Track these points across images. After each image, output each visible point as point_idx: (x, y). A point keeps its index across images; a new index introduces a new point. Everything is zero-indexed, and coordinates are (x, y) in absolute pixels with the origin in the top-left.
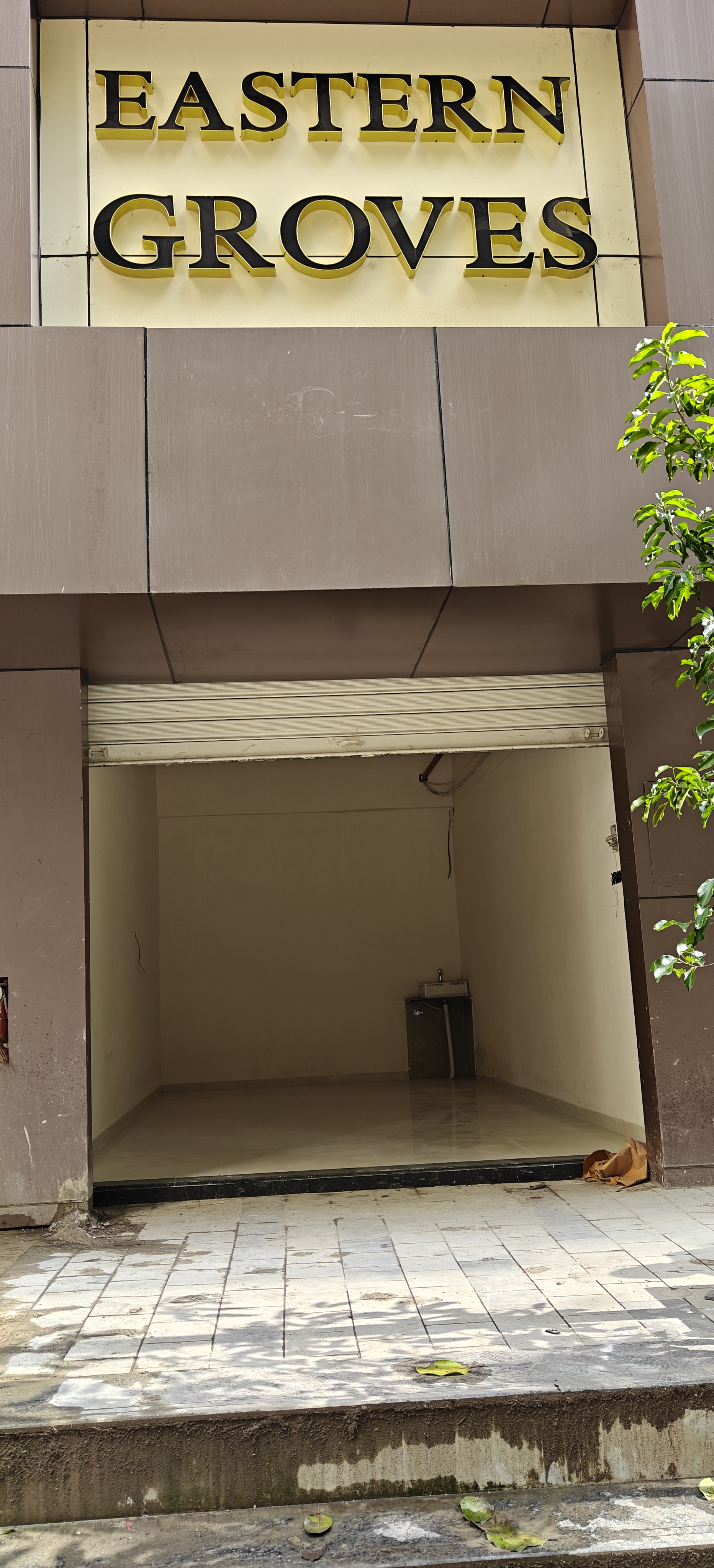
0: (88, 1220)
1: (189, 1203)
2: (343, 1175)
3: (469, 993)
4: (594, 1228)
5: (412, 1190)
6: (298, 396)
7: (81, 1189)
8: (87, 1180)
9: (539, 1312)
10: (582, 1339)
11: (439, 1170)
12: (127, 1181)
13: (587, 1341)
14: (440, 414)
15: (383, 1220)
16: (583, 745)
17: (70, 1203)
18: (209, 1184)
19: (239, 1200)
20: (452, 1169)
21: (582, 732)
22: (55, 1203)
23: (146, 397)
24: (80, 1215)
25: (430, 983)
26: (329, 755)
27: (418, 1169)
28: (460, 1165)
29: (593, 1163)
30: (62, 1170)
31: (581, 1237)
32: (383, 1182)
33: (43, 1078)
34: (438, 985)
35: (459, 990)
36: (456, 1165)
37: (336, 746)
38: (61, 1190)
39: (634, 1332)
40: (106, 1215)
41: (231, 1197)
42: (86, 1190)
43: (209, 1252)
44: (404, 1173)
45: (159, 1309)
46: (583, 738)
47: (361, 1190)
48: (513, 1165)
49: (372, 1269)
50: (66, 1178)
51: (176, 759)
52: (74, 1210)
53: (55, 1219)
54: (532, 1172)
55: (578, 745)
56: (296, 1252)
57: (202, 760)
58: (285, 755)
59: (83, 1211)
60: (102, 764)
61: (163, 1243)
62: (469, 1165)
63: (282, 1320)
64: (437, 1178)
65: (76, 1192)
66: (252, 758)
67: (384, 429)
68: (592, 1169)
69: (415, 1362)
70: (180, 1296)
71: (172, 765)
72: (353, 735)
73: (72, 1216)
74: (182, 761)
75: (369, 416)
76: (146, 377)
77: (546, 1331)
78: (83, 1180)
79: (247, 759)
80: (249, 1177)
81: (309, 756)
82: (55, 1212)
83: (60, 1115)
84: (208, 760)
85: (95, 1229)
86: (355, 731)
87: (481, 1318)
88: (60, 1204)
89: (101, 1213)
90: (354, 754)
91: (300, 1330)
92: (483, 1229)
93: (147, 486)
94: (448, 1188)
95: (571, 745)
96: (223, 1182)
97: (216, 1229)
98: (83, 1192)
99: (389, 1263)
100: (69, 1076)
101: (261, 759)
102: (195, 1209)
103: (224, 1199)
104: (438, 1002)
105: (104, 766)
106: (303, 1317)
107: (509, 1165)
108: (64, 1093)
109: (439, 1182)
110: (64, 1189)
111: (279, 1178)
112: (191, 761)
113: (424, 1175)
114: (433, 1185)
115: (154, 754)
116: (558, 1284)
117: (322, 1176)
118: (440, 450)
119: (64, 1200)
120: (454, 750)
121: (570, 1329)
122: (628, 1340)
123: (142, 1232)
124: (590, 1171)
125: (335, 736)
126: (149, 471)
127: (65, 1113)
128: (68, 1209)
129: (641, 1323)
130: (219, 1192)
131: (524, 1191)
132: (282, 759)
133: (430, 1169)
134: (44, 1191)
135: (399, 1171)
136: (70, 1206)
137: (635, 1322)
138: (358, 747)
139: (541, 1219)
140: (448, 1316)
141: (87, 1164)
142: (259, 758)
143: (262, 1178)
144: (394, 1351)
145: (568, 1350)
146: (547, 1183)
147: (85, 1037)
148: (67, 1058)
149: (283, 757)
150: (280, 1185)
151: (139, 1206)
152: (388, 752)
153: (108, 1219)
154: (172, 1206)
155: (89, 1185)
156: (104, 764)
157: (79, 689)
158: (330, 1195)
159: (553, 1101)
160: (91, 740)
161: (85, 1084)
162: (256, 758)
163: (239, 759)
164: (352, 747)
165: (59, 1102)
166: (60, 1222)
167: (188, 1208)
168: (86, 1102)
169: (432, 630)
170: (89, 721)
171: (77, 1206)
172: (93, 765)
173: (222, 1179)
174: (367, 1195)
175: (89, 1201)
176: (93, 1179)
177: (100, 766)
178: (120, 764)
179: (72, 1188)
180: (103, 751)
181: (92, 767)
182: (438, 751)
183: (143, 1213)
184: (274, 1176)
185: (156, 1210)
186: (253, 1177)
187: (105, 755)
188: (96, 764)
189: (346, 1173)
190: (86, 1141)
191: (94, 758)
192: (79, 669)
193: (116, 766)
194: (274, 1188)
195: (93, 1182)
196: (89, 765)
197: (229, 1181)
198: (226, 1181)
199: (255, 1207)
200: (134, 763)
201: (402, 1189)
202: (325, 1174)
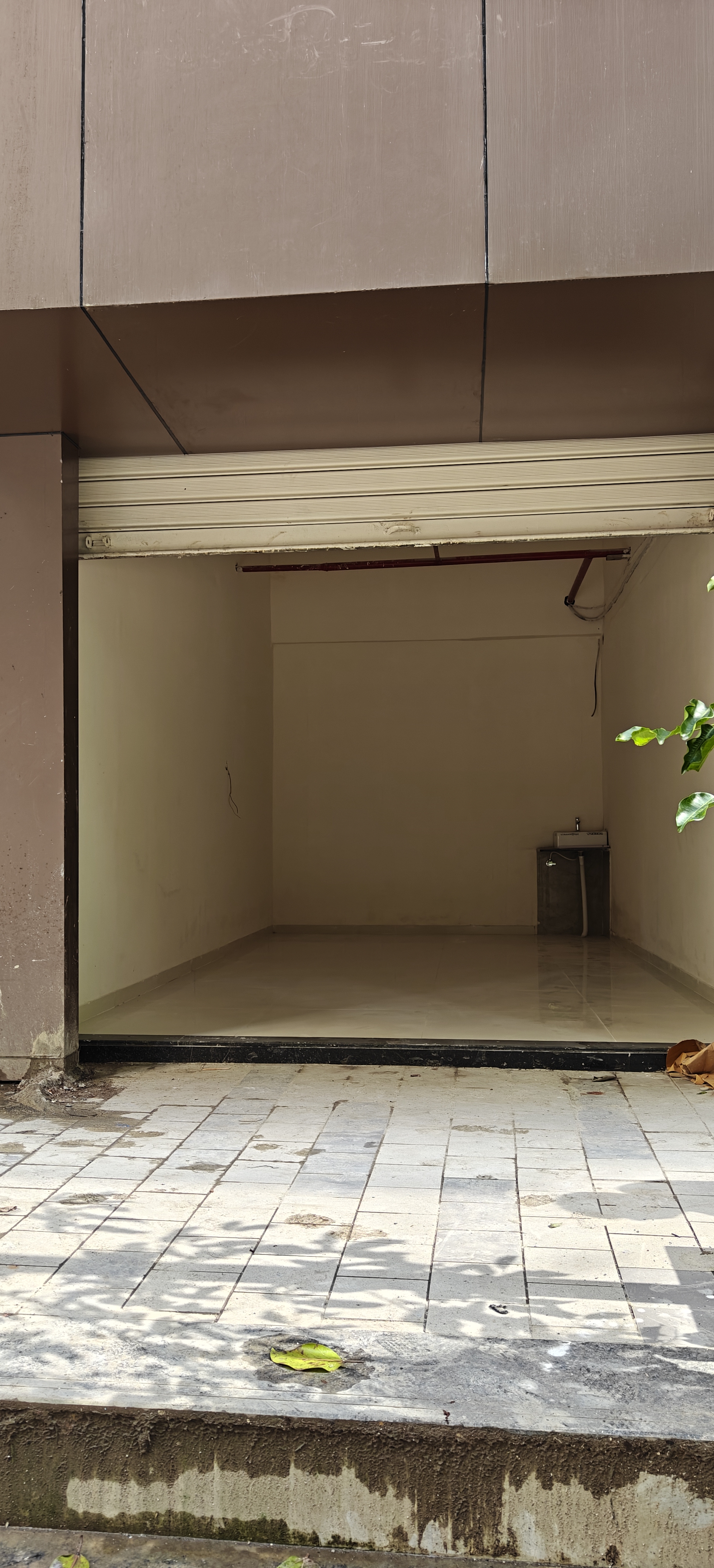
0: (62, 1079)
1: (193, 1066)
2: (372, 1046)
3: (608, 844)
4: (645, 1144)
5: (450, 1070)
6: (286, 20)
7: (57, 1045)
8: (63, 1035)
9: (499, 1271)
10: (532, 1325)
11: (486, 1048)
12: (129, 1036)
13: (538, 1330)
14: (484, 32)
15: (392, 1108)
16: (705, 530)
17: (44, 1058)
18: (217, 1046)
19: (248, 1067)
20: (503, 1049)
21: (705, 513)
22: (28, 1058)
23: (84, 37)
24: (53, 1073)
25: (564, 832)
26: (374, 545)
27: (461, 1045)
28: (512, 1045)
29: (679, 1055)
31: (621, 1156)
32: (417, 1058)
33: (16, 917)
34: (573, 834)
35: (598, 841)
36: (507, 1045)
37: (384, 533)
38: (34, 1044)
39: (613, 1323)
40: (93, 1073)
41: (241, 1062)
42: (63, 1046)
43: (162, 1134)
44: (443, 1049)
45: (39, 1211)
47: (392, 1065)
48: (578, 1049)
49: (332, 1178)
50: (40, 1031)
51: (189, 549)
52: (48, 1067)
53: (27, 1076)
54: (601, 1060)
55: (698, 530)
56: (261, 1143)
57: (219, 551)
58: (319, 544)
59: (58, 1069)
60: (102, 556)
61: (123, 1116)
62: (524, 1046)
63: (167, 1244)
64: (483, 1058)
65: (51, 1047)
66: (279, 549)
67: (403, 60)
68: (677, 1061)
69: (280, 1338)
70: (78, 1193)
71: (185, 556)
72: (406, 520)
73: (45, 1074)
74: (196, 552)
75: (383, 42)
76: (84, 8)
77: (493, 1307)
78: (59, 1034)
79: (273, 549)
80: (262, 1042)
81: (349, 546)
82: (28, 1067)
83: (34, 960)
84: (227, 551)
85: (66, 1090)
86: (408, 514)
87: (419, 1272)
88: (34, 1059)
89: (87, 1070)
90: (405, 543)
91: (176, 1264)
92: (505, 1131)
93: (82, 161)
94: (497, 1070)
95: (689, 531)
96: (232, 1044)
97: (194, 1103)
98: (59, 1048)
99: (358, 1170)
100: (45, 916)
101: (290, 550)
102: (192, 1075)
103: (233, 1063)
104: (573, 852)
105: (106, 558)
106: (195, 1243)
107: (574, 1049)
108: (39, 936)
109: (486, 1063)
110: (38, 1043)
111: (296, 1045)
112: (206, 552)
113: (468, 1053)
114: (478, 1065)
115: (164, 543)
116: (551, 1227)
117: (347, 1046)
118: (482, 87)
119: (38, 1055)
120: (534, 538)
121: (527, 1306)
122: (597, 1336)
123: (114, 1099)
124: (675, 1064)
125: (383, 521)
126: (86, 139)
127: (40, 959)
128: (42, 1066)
129: (630, 1306)
130: (228, 1056)
131: (585, 1082)
132: (315, 549)
133: (476, 1047)
134: (16, 1044)
135: (438, 1046)
137: (622, 1306)
138: (411, 534)
139: (584, 1124)
140: (376, 1264)
141: (63, 1017)
142: (288, 548)
143: (278, 1042)
144: (270, 1316)
145: (503, 1346)
146: (620, 1074)
147: (63, 874)
148: (42, 897)
149: (316, 547)
150: (298, 1052)
151: (137, 1065)
152: (448, 541)
153: (91, 1079)
154: (172, 1068)
155: (68, 1040)
156: (106, 555)
157: (61, 461)
158: (353, 1068)
159: (676, 971)
160: (91, 526)
161: (63, 927)
162: (284, 548)
163: (264, 549)
164: (403, 534)
165: (34, 946)
166: (32, 1079)
167: (188, 1072)
168: (64, 947)
169: (484, 363)
170: (80, 501)
171: (51, 1063)
172: (92, 557)
173: (232, 1041)
174: (396, 1073)
175: (67, 1059)
176: (80, 1033)
177: (100, 558)
178: (124, 555)
179: (47, 1042)
180: (104, 540)
181: (92, 559)
182: (513, 539)
183: (135, 1074)
184: (291, 1041)
185: (151, 1072)
186: (267, 1041)
187: (107, 545)
188: (96, 556)
189: (376, 1043)
190: (63, 991)
191: (94, 548)
192: (59, 436)
193: (120, 558)
194: (291, 1055)
195: (80, 1035)
196: (85, 557)
197: (240, 1044)
198: (237, 1044)
199: (259, 1077)
200: (140, 554)
201: (440, 1068)
202: (351, 1044)
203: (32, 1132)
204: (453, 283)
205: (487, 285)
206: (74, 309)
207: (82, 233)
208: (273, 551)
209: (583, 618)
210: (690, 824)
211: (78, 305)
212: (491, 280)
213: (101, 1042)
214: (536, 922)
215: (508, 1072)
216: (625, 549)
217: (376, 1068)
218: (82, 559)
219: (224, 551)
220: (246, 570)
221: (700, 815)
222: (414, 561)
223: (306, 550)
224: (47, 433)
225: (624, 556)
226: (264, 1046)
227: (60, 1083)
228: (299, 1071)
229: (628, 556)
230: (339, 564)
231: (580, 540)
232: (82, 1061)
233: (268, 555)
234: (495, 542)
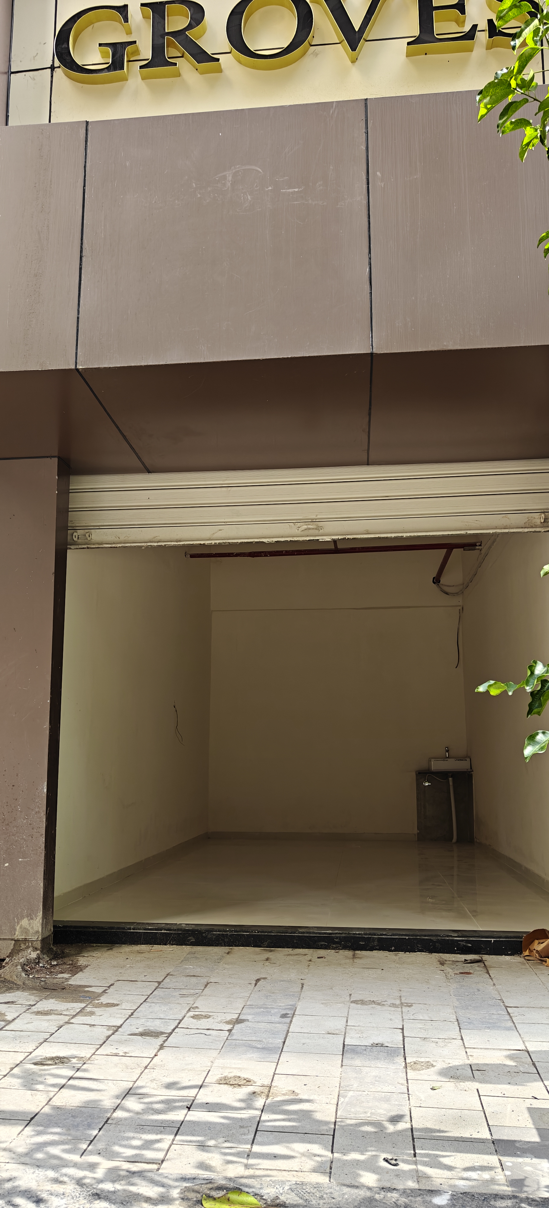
0: (39, 958)
1: (143, 947)
2: (286, 933)
3: (471, 769)
4: (508, 1017)
5: (349, 953)
6: (228, 175)
7: (36, 929)
8: (41, 921)
9: (391, 1128)
10: (419, 1177)
11: (378, 935)
12: (93, 922)
13: (424, 1181)
14: (368, 183)
15: (303, 984)
16: (538, 530)
17: (25, 940)
18: (163, 931)
19: (187, 949)
20: (391, 935)
21: (538, 517)
22: (12, 940)
23: (84, 186)
24: (32, 953)
25: (436, 758)
26: (289, 539)
27: (358, 933)
28: (399, 933)
29: (533, 941)
30: (20, 910)
31: (489, 1028)
32: (323, 943)
33: (8, 824)
34: (444, 760)
35: (463, 766)
36: (395, 932)
37: (297, 531)
38: (18, 928)
39: (486, 1175)
40: (63, 953)
41: (182, 945)
42: (40, 930)
43: (117, 1005)
44: (344, 935)
45: (16, 1071)
46: (539, 523)
47: (303, 948)
48: (451, 936)
49: (254, 1044)
50: (22, 918)
51: (150, 542)
52: (28, 947)
53: (11, 955)
54: (470, 945)
55: (533, 530)
56: (197, 1013)
57: (173, 543)
58: (248, 539)
59: (36, 949)
60: (85, 546)
61: (87, 989)
62: (408, 933)
63: (119, 1101)
64: (376, 943)
65: (31, 930)
66: (217, 542)
67: (310, 202)
68: (531, 947)
69: (210, 1186)
70: (48, 1056)
71: (147, 547)
72: (313, 521)
73: (25, 953)
74: (156, 544)
75: (296, 190)
76: (85, 167)
77: (386, 1160)
78: (38, 920)
79: (213, 542)
80: (199, 928)
81: (270, 540)
82: (12, 948)
83: (20, 860)
84: (179, 543)
85: (41, 967)
86: (314, 517)
87: (325, 1128)
88: (17, 941)
89: (58, 950)
90: (312, 538)
91: (126, 1119)
92: (394, 1005)
93: (81, 269)
94: (386, 953)
95: (526, 530)
96: (175, 930)
97: (144, 979)
98: (37, 932)
99: (275, 1038)
100: (30, 824)
101: (226, 543)
102: (143, 955)
103: (175, 946)
104: (444, 775)
105: (88, 548)
106: (142, 1100)
107: (448, 936)
108: (25, 840)
109: (378, 947)
110: (21, 927)
111: (226, 931)
112: (163, 544)
113: (363, 939)
114: (371, 949)
115: (132, 538)
116: (433, 1089)
117: (266, 932)
118: (367, 220)
119: (21, 937)
120: (408, 535)
121: (414, 1159)
122: (473, 1187)
123: (79, 975)
124: (530, 949)
125: (296, 522)
126: (84, 254)
127: (25, 858)
128: (23, 946)
129: (500, 1160)
130: (172, 939)
131: (457, 964)
132: (245, 542)
133: (370, 934)
134: (3, 928)
135: (340, 933)
136: (25, 944)
137: (493, 1160)
138: (316, 532)
139: (458, 1000)
140: (289, 1120)
141: (41, 906)
142: (224, 541)
143: (211, 928)
144: (202, 1166)
145: (395, 1195)
146: (485, 957)
147: (46, 790)
148: (29, 808)
149: (246, 541)
150: (227, 937)
151: (99, 946)
152: (344, 537)
153: (62, 958)
154: (127, 949)
155: (44, 925)
156: (88, 546)
157: (57, 477)
158: (271, 951)
159: (528, 872)
160: (77, 525)
161: (44, 833)
162: (221, 541)
163: (207, 542)
164: (311, 532)
165: (21, 848)
166: (14, 958)
167: (139, 952)
168: (44, 849)
169: (370, 409)
170: (69, 507)
171: (30, 944)
172: (77, 547)
173: (175, 928)
174: (305, 955)
175: (43, 940)
176: (54, 919)
177: (84, 548)
178: (101, 546)
179: (28, 927)
180: (87, 535)
181: (77, 549)
182: (393, 535)
183: (97, 954)
184: (222, 928)
185: (110, 952)
186: (203, 928)
187: (89, 539)
188: (80, 547)
189: (289, 931)
190: (42, 884)
191: (79, 540)
192: (56, 459)
193: (99, 548)
194: (222, 940)
195: (54, 921)
196: (72, 547)
197: (181, 930)
198: (178, 930)
199: (196, 958)
200: (113, 546)
201: (341, 952)
202: (270, 930)
203: (13, 1002)
204: (347, 353)
205: (372, 354)
206: (70, 370)
207: (78, 318)
208: (213, 543)
209: (447, 593)
210: (534, 756)
211: (73, 367)
212: (375, 351)
213: (71, 927)
214: (416, 831)
215: (396, 955)
216: (478, 542)
217: (289, 951)
218: (70, 549)
219: (177, 544)
220: (192, 556)
221: (542, 748)
222: (318, 550)
223: (238, 543)
224: (47, 457)
225: (477, 547)
226: (200, 932)
227: (37, 961)
228: (228, 953)
229: (480, 547)
230: (263, 552)
231: (443, 536)
232: (55, 942)
233: (210, 546)
234: (379, 538)
